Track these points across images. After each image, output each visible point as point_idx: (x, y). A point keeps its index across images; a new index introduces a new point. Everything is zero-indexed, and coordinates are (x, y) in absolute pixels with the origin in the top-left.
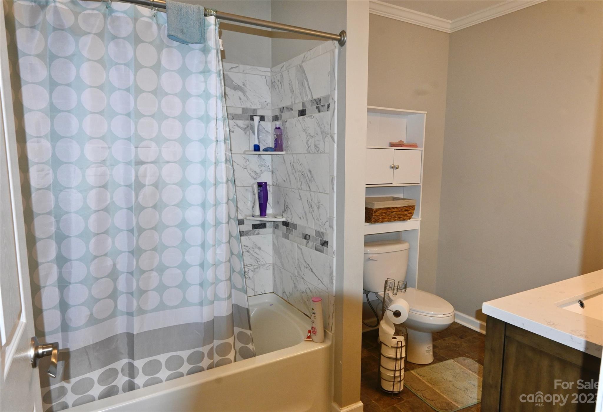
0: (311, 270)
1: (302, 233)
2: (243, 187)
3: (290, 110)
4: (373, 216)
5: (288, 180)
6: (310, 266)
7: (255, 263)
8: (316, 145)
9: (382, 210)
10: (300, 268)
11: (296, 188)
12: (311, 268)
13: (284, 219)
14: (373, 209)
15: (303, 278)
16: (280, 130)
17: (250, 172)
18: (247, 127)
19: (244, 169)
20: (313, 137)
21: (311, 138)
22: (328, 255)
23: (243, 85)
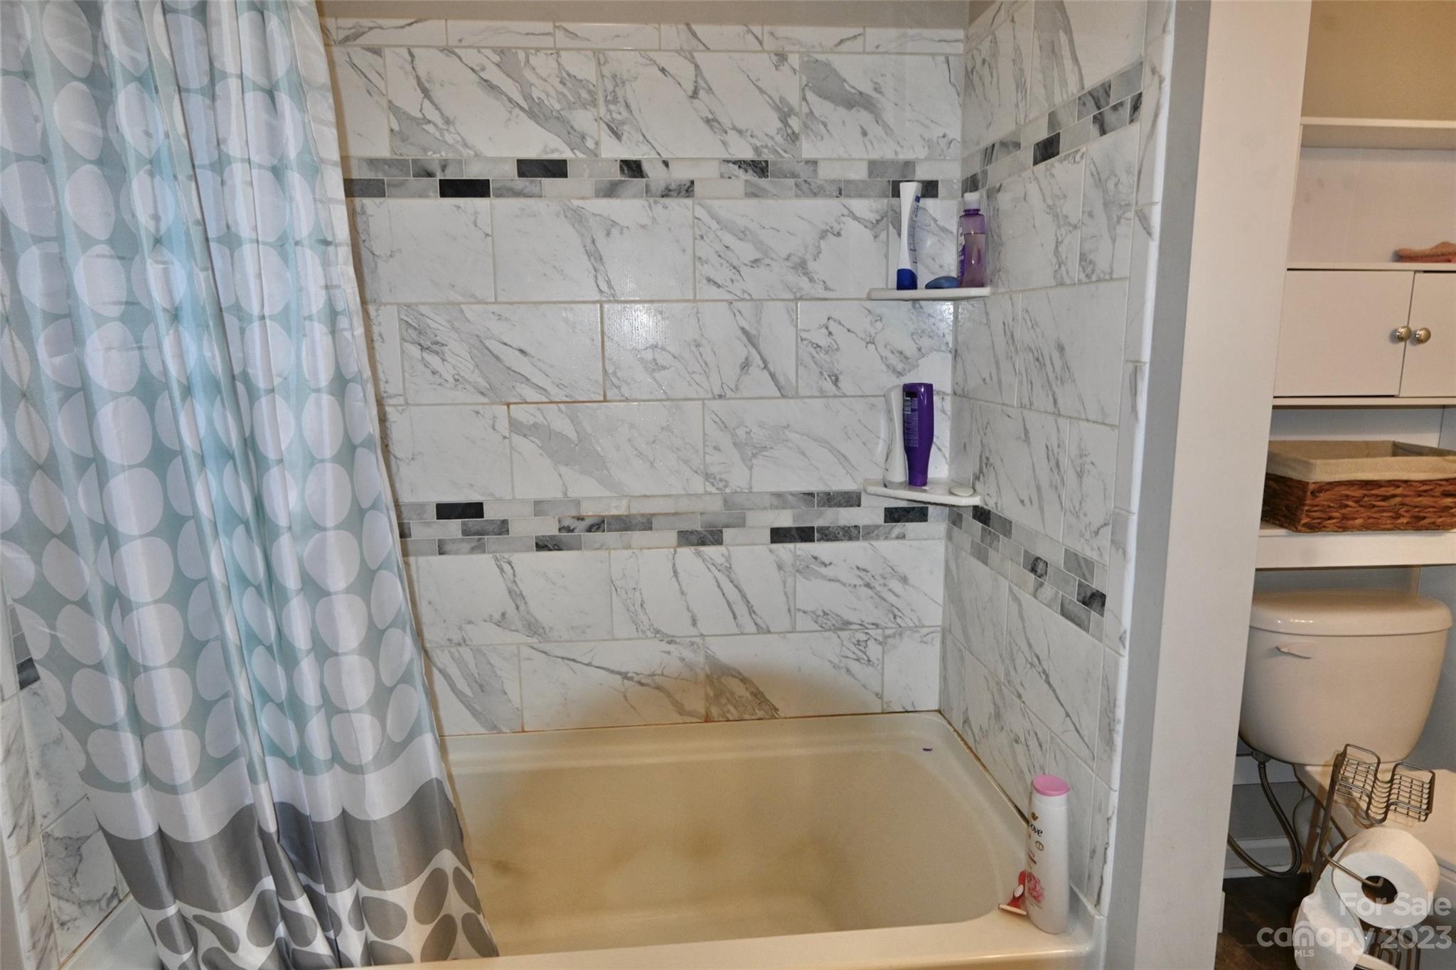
0: (1044, 677)
1: (1026, 552)
2: (862, 396)
3: (1011, 148)
4: (1306, 508)
5: (995, 378)
6: (1043, 663)
7: (890, 620)
8: (1084, 255)
9: (1344, 488)
10: (1013, 660)
11: (1015, 405)
12: (1044, 672)
13: (976, 501)
14: (1308, 483)
15: (1020, 696)
16: (977, 219)
17: (886, 353)
18: (883, 218)
19: (867, 343)
20: (1075, 227)
21: (1070, 232)
22: (1100, 640)
23: (876, 89)
